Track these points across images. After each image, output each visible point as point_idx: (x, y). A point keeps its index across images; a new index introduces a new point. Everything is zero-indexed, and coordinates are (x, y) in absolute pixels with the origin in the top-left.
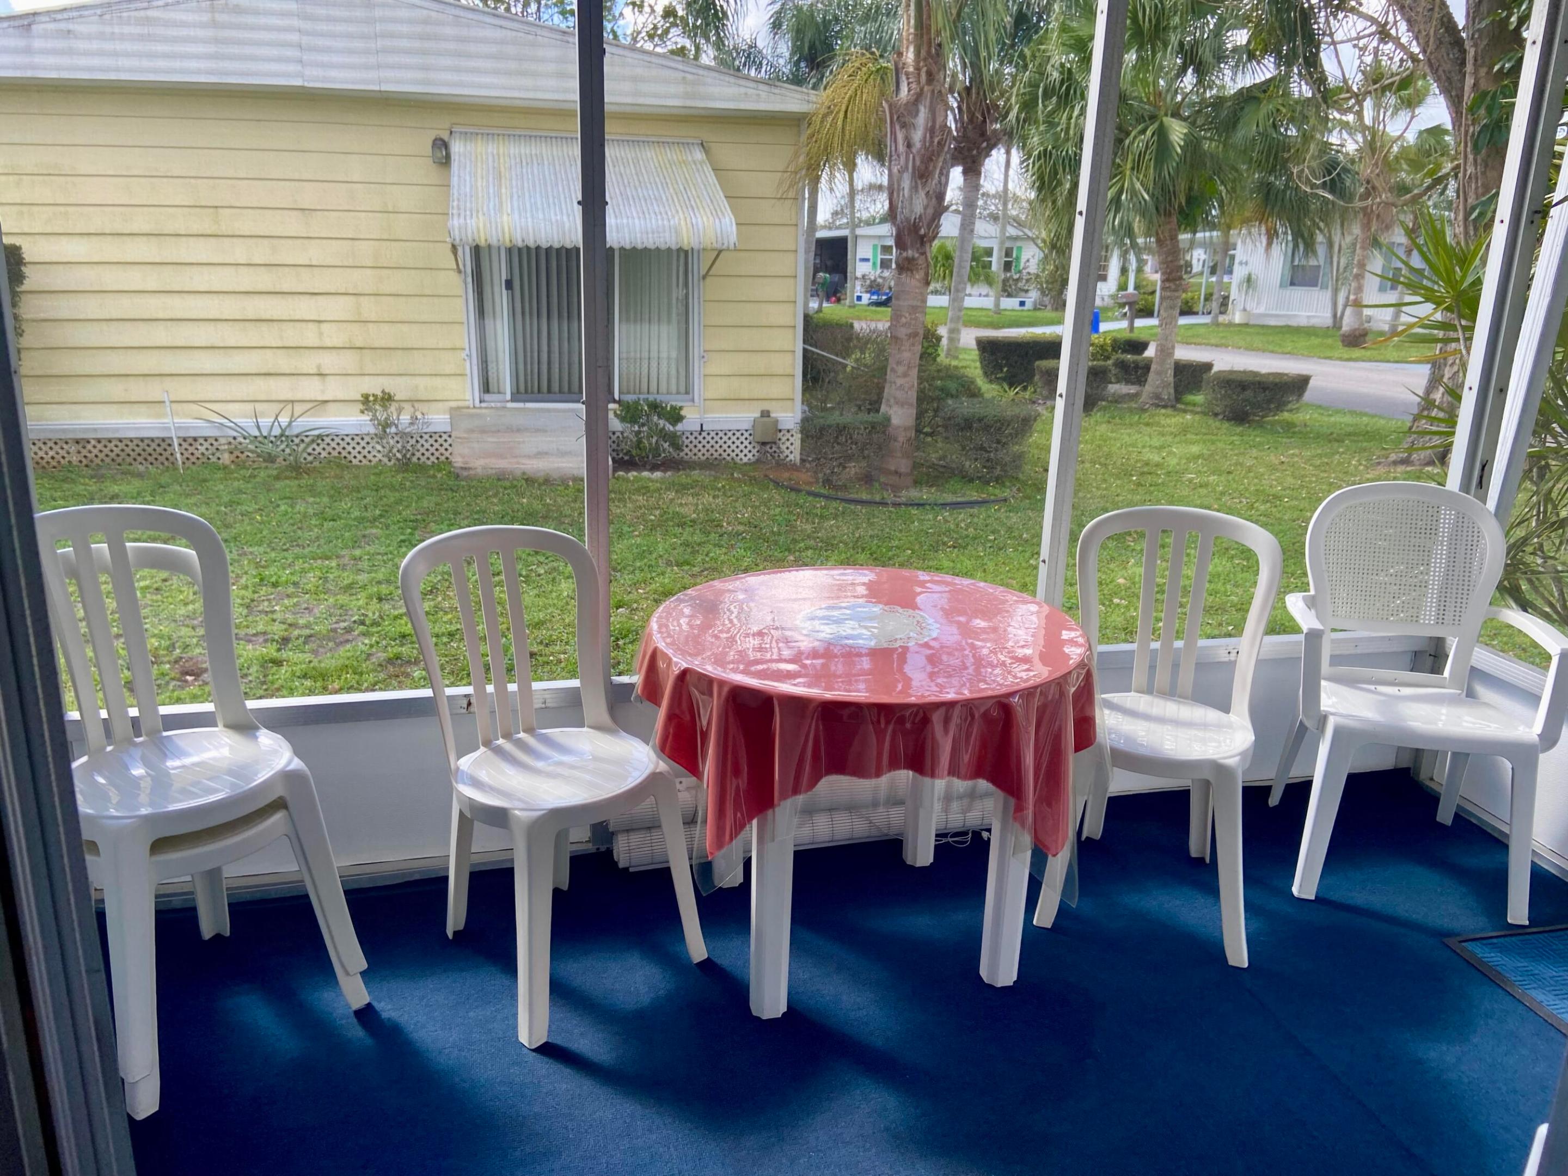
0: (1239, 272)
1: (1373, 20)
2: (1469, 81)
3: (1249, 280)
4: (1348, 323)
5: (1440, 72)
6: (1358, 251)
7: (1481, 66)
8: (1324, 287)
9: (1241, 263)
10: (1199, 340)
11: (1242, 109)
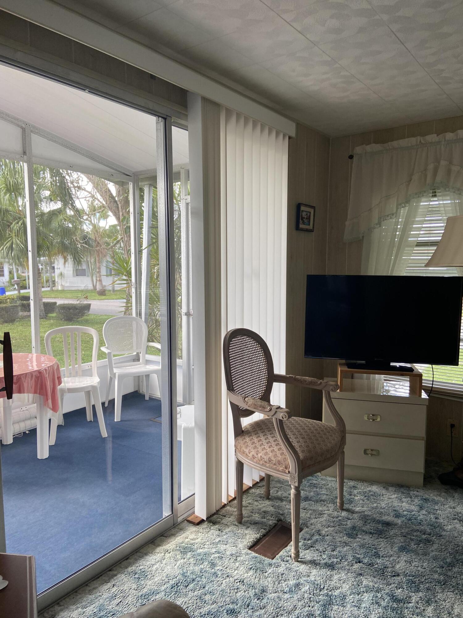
0: (57, 272)
1: (90, 193)
2: (121, 214)
3: (61, 274)
4: (98, 287)
5: (112, 210)
6: (97, 264)
7: (123, 209)
8: (88, 276)
9: (57, 268)
10: (47, 296)
11: (52, 217)
